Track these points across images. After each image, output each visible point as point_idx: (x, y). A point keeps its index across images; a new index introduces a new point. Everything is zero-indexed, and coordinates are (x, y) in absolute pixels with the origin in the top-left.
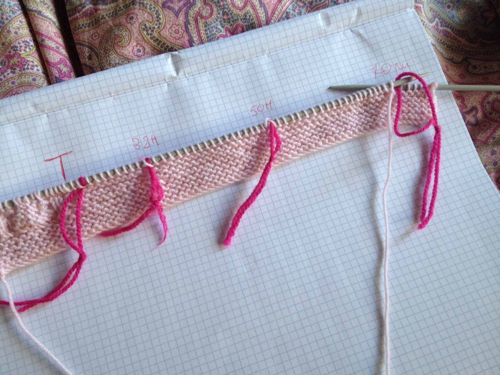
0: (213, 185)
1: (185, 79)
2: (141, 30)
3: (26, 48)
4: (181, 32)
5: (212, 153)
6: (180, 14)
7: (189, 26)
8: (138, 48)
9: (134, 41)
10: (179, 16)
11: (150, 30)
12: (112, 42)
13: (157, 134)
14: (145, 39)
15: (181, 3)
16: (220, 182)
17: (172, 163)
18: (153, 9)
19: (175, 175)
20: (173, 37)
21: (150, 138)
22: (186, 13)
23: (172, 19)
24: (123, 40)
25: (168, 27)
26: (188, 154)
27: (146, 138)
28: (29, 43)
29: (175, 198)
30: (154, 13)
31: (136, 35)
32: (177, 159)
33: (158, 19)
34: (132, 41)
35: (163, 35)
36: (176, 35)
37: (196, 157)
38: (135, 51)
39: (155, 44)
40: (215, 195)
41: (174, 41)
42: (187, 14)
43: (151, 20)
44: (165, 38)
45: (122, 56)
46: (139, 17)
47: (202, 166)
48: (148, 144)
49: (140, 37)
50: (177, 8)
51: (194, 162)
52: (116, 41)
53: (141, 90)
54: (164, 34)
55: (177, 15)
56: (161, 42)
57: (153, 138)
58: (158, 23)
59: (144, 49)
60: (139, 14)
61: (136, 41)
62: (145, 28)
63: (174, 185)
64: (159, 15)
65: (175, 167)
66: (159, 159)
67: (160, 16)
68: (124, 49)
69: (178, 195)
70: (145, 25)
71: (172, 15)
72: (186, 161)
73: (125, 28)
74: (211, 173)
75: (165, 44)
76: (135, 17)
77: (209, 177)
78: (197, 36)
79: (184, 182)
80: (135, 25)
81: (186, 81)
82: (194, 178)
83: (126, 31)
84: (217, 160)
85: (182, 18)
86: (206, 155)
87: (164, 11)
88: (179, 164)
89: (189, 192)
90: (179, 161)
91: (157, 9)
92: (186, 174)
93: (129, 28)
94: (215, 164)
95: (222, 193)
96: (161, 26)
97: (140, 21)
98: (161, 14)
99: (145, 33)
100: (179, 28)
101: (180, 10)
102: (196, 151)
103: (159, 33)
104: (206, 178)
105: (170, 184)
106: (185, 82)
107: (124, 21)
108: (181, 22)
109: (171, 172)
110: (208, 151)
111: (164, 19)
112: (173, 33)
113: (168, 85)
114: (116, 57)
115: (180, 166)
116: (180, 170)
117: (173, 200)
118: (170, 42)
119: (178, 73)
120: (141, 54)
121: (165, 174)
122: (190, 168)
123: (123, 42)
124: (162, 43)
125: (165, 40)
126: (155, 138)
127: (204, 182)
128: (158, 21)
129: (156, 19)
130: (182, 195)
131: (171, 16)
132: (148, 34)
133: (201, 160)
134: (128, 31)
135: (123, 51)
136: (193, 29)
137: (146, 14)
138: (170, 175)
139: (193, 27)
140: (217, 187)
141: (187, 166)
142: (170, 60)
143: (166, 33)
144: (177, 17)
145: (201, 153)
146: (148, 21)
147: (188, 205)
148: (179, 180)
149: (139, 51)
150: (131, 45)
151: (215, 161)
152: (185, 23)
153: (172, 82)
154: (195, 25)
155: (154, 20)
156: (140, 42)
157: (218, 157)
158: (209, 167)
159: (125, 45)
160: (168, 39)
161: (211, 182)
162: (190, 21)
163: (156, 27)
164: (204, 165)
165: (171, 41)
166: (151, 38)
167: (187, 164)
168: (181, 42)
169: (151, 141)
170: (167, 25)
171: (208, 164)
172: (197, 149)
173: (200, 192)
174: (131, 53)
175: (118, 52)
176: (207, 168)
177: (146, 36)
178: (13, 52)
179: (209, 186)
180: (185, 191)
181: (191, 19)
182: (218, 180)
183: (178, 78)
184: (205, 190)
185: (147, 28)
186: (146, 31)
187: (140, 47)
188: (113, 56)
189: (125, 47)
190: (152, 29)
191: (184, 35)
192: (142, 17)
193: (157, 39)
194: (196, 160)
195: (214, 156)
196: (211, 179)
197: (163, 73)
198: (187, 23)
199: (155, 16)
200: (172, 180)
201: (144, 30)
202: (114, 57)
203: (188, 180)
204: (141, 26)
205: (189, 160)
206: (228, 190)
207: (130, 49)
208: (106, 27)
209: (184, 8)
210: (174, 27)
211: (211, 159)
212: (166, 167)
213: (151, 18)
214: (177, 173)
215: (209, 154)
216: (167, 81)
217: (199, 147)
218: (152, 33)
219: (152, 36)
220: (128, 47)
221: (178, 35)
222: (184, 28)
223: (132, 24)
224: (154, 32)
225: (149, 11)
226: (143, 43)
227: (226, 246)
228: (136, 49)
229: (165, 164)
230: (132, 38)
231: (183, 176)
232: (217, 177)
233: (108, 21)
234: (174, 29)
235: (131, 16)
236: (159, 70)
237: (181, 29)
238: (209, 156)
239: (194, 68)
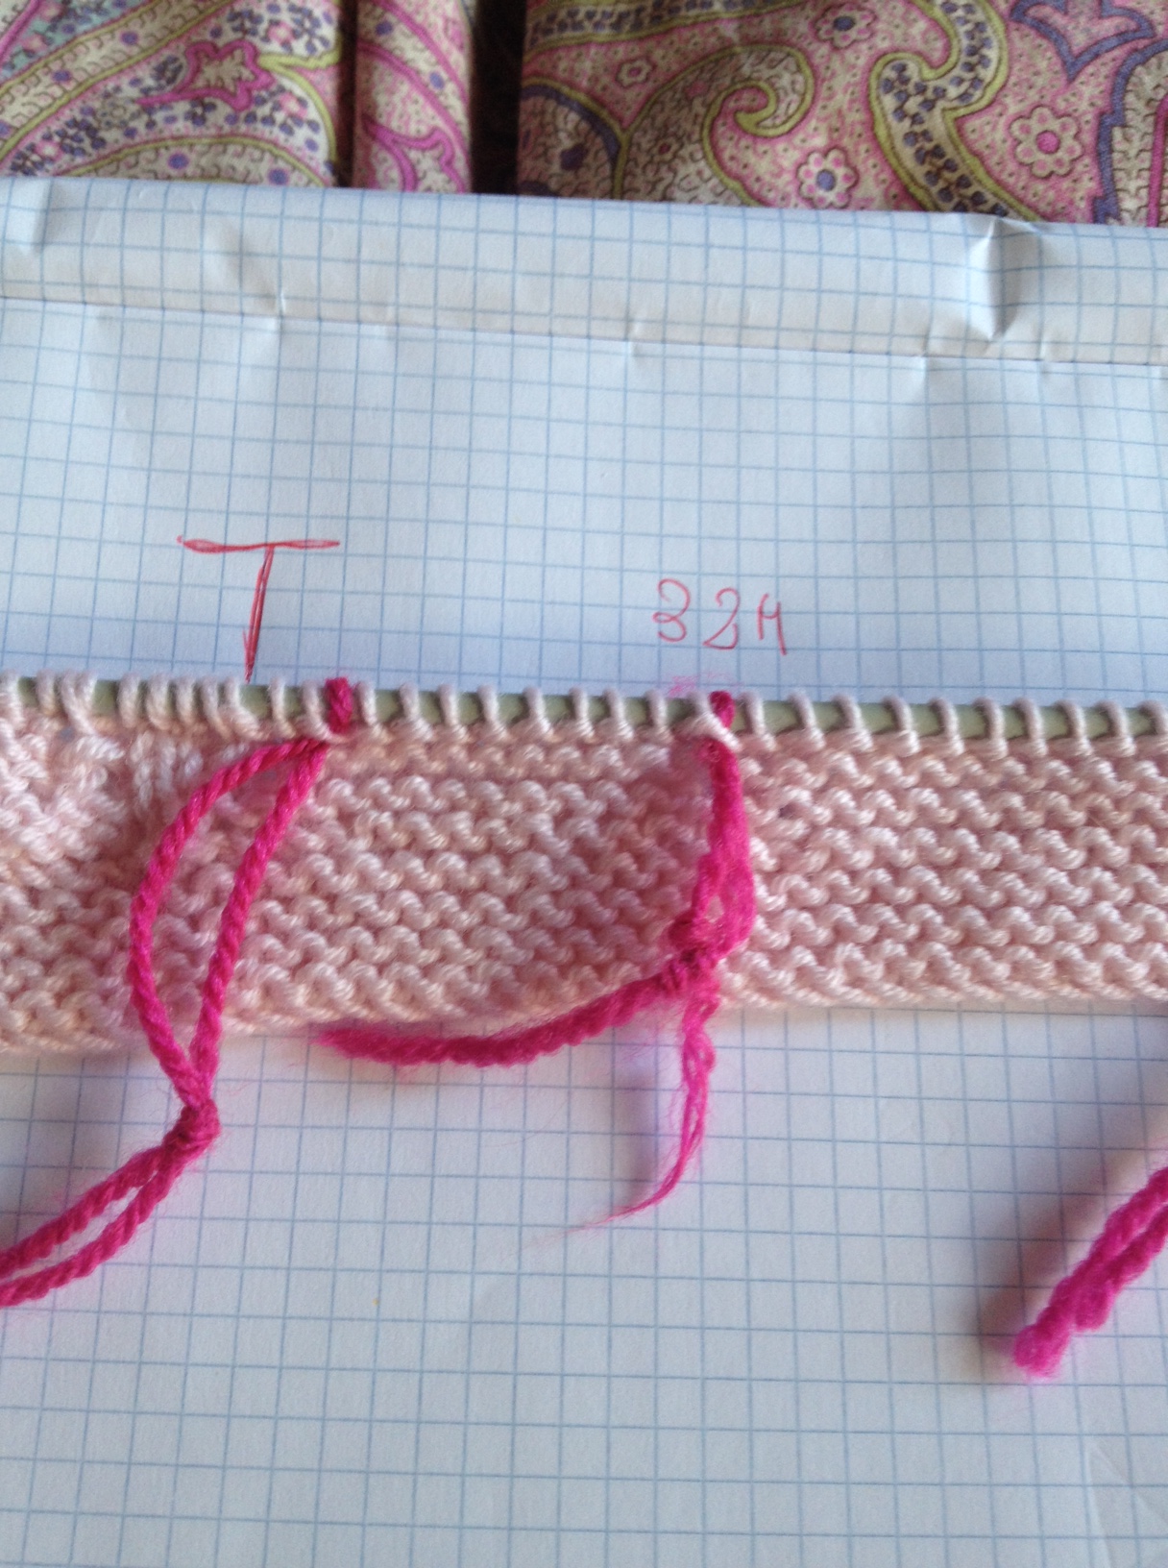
0: (1047, 969)
1: (1032, 365)
2: (874, 83)
3: (296, 35)
4: (1071, 151)
5: (1096, 785)
6: (1090, 69)
7: (1117, 133)
8: (828, 164)
9: (823, 128)
10: (1082, 78)
11: (919, 99)
12: (708, 107)
13: (796, 596)
14: (881, 132)
15: (1108, 27)
16: (1095, 969)
17: (849, 765)
18: (960, 13)
19: (842, 837)
20: (1021, 164)
21: (751, 603)
22: (1117, 73)
23: (1040, 81)
24: (771, 109)
25: (1013, 108)
26: (958, 746)
27: (729, 600)
28: (316, 23)
29: (802, 974)
30: (963, 29)
31: (842, 99)
32: (882, 751)
33: (974, 59)
34: (813, 123)
35: (973, 137)
36: (1041, 156)
37: (993, 780)
38: (808, 173)
39: (920, 172)
40: (1029, 1036)
41: (1018, 181)
42: (1121, 79)
43: (937, 56)
44: (976, 154)
45: (737, 178)
46: (880, 26)
47: (1012, 842)
48: (730, 630)
49: (856, 117)
50: (1079, 40)
51: (971, 798)
52: (732, 104)
53: (784, 354)
54: (982, 136)
55: (1073, 66)
56: (950, 166)
57: (770, 607)
58: (969, 76)
59: (855, 180)
60: (884, 16)
61: (832, 130)
62: (898, 84)
63: (817, 895)
64: (985, 43)
65: (859, 794)
66: (787, 719)
67: (985, 51)
68: (761, 148)
69: (823, 954)
70: (903, 68)
71: (1046, 61)
72: (927, 780)
73: (800, 56)
74: (1053, 896)
75: (968, 185)
76: (862, 24)
77: (1038, 913)
78: (1144, 193)
79: (876, 895)
80: (850, 56)
81: (1034, 378)
82: (946, 894)
83: (799, 70)
84: (1114, 832)
85: (1090, 91)
86: (1054, 784)
87: (1015, 35)
88: (883, 780)
89: (891, 966)
90: (893, 767)
91: (979, 16)
92: (906, 856)
93: (817, 60)
94: (1094, 854)
95: (1072, 1035)
96: (978, 94)
97: (883, 45)
98: (995, 44)
99: (889, 102)
100: (1064, 128)
101: (1094, 51)
102: (1011, 740)
103: (960, 122)
104: (1019, 915)
105: (797, 881)
106: (1025, 382)
107: (803, 27)
108: (1084, 106)
109: (824, 814)
110: (1073, 762)
111: (1004, 69)
112: (1029, 143)
113: (932, 370)
114: (707, 173)
115: (885, 800)
116: (881, 818)
117: (784, 977)
118: (998, 182)
119: (1003, 323)
120: (831, 196)
121: (789, 811)
122: (942, 830)
123: (764, 113)
124: (953, 177)
125: (973, 162)
126: (777, 614)
127: (1000, 937)
128: (970, 67)
129: (964, 58)
130: (849, 965)
131: (1043, 65)
132: (900, 113)
133: (1016, 801)
134: (808, 71)
135: (750, 157)
136: (1133, 153)
137: (922, 25)
138: (815, 828)
139: (1137, 144)
140: (1067, 990)
141: (923, 811)
142: (981, 251)
143: (990, 132)
144: (1071, 80)
145: (1029, 762)
146: (919, 53)
147: (851, 1034)
148: (854, 875)
149: (827, 180)
150: (797, 140)
151: (1102, 836)
152: (1101, 114)
153: (956, 363)
154: (1149, 140)
155: (953, 59)
156: (846, 142)
157: (1125, 817)
158: (1051, 856)
159: (771, 132)
160: (993, 161)
161: (1039, 949)
162: (1130, 115)
163: (953, 92)
164: (1024, 835)
165: (1004, 177)
166: (911, 137)
167: (929, 797)
168: (1051, 195)
169: (749, 623)
170: (1008, 100)
171: (1055, 838)
172: (1020, 736)
173: (953, 986)
174: (787, 177)
175: (726, 155)
176: (1037, 861)
177: (891, 118)
178: (229, 35)
179: (1018, 969)
180: (870, 948)
181: (1140, 105)
182: (1090, 950)
183: (993, 350)
184: (988, 983)
185: (905, 81)
186: (898, 95)
187: (837, 162)
188: (692, 168)
189: (766, 138)
190: (930, 94)
191: (1079, 167)
192: (898, 33)
193: (937, 152)
194: (987, 795)
195: (1104, 802)
196: (1043, 934)
197: (932, 297)
198: (1109, 119)
199: (965, 42)
200: (816, 860)
201: (888, 86)
202: (699, 173)
203: (904, 894)
204: (878, 68)
205: (951, 779)
206: (1116, 1035)
207: (789, 158)
208: (697, 41)
209: (1117, 53)
210: (1042, 120)
211: (1078, 817)
212: (810, 779)
213: (939, 44)
214: (855, 831)
215: (1079, 786)
216: (935, 346)
217: (1039, 724)
218: (924, 114)
219: (918, 129)
220: (780, 146)
221: (1049, 159)
222: (1088, 138)
223: (836, 49)
224: (937, 111)
225: (938, 13)
226: (863, 148)
227: (1021, 1373)
228: (815, 169)
229: (809, 756)
230: (818, 111)
231: (883, 859)
232: (1087, 932)
233: (717, 19)
234: (1036, 127)
235: (843, 13)
236: (915, 279)
237: (1076, 137)
238: (1074, 798)
239: (1097, 325)
